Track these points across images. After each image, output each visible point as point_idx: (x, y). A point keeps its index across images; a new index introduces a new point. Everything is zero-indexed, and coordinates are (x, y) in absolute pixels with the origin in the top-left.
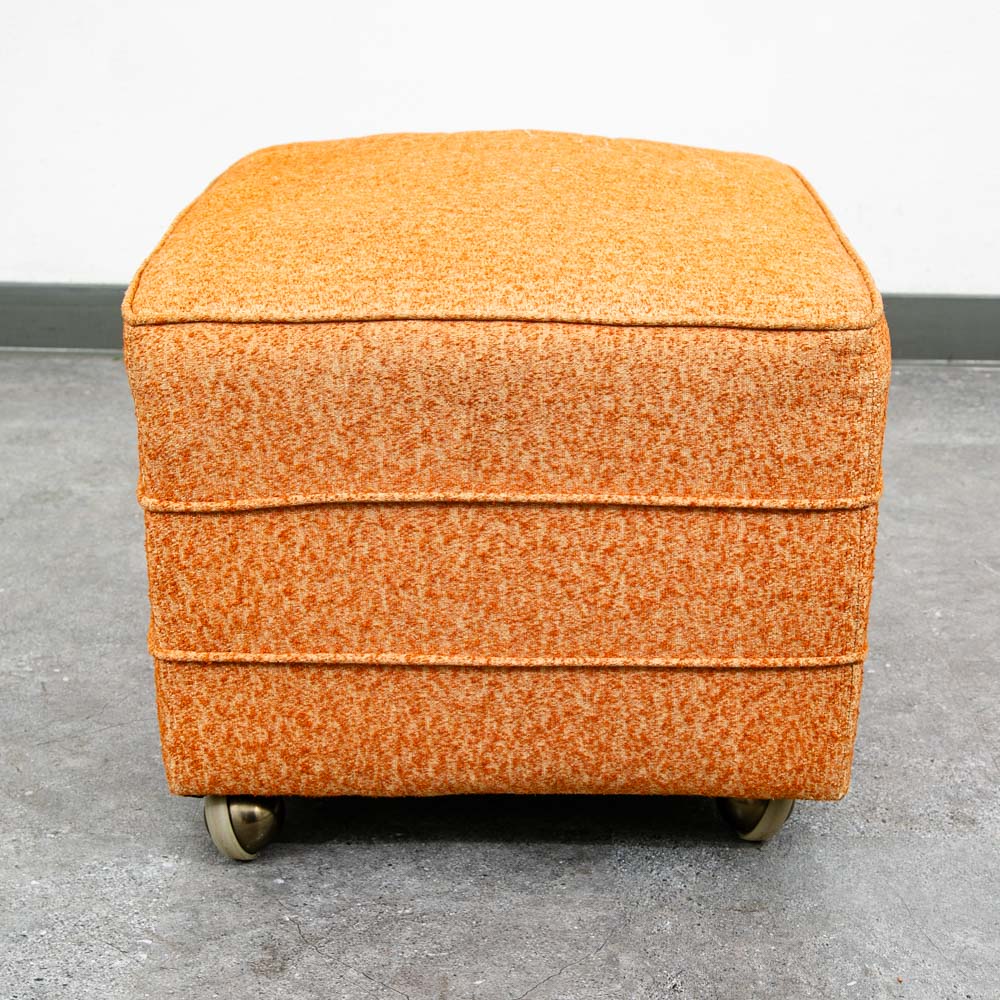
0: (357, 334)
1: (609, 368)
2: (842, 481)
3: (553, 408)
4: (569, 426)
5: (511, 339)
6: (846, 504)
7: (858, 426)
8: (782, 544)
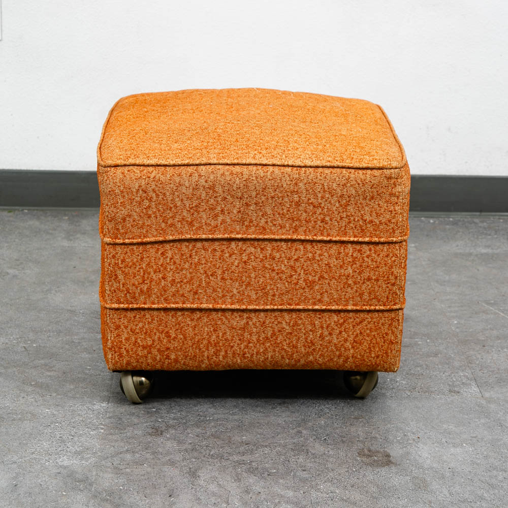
0: (196, 170)
1: (296, 184)
2: (391, 231)
3: (274, 200)
4: (280, 207)
5: (257, 172)
6: (393, 240)
7: (397, 208)
8: (368, 257)
